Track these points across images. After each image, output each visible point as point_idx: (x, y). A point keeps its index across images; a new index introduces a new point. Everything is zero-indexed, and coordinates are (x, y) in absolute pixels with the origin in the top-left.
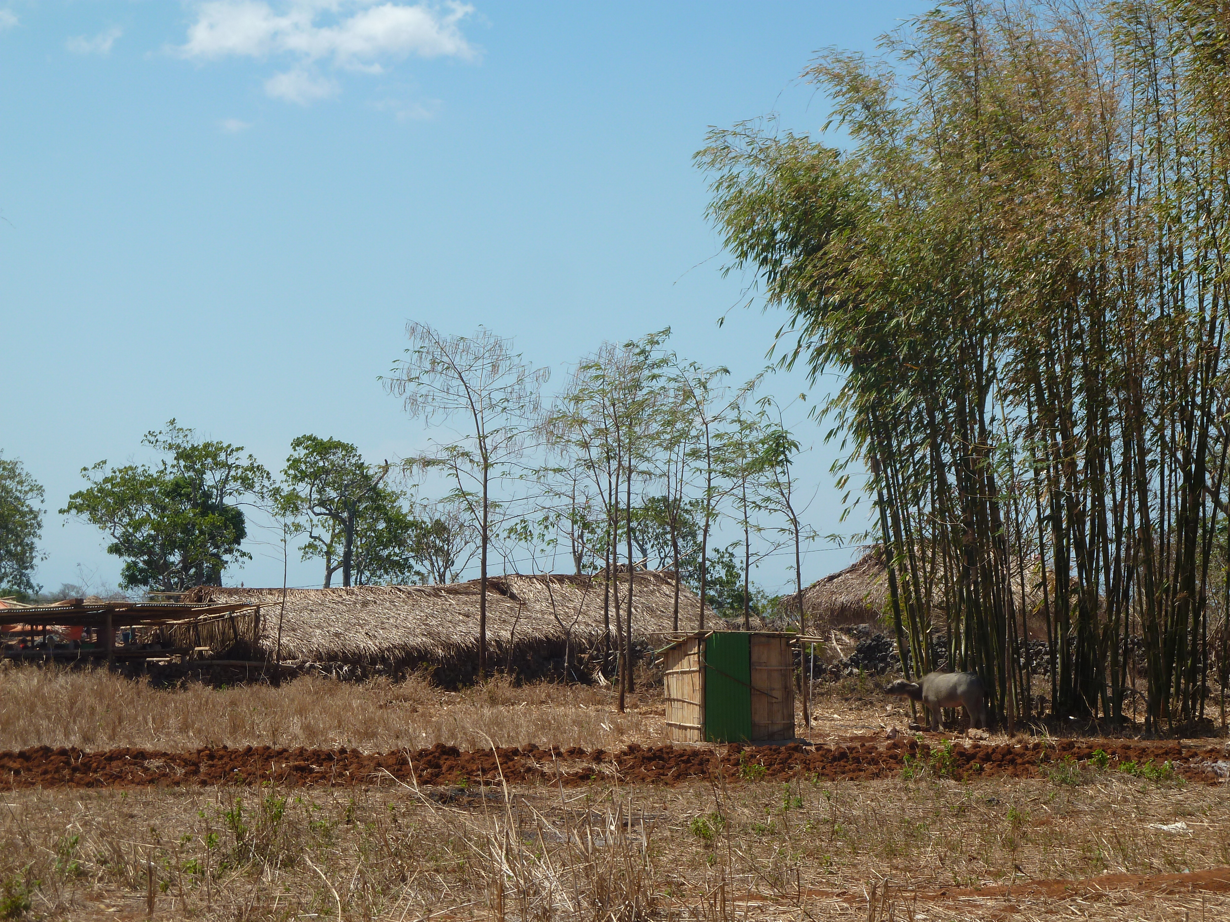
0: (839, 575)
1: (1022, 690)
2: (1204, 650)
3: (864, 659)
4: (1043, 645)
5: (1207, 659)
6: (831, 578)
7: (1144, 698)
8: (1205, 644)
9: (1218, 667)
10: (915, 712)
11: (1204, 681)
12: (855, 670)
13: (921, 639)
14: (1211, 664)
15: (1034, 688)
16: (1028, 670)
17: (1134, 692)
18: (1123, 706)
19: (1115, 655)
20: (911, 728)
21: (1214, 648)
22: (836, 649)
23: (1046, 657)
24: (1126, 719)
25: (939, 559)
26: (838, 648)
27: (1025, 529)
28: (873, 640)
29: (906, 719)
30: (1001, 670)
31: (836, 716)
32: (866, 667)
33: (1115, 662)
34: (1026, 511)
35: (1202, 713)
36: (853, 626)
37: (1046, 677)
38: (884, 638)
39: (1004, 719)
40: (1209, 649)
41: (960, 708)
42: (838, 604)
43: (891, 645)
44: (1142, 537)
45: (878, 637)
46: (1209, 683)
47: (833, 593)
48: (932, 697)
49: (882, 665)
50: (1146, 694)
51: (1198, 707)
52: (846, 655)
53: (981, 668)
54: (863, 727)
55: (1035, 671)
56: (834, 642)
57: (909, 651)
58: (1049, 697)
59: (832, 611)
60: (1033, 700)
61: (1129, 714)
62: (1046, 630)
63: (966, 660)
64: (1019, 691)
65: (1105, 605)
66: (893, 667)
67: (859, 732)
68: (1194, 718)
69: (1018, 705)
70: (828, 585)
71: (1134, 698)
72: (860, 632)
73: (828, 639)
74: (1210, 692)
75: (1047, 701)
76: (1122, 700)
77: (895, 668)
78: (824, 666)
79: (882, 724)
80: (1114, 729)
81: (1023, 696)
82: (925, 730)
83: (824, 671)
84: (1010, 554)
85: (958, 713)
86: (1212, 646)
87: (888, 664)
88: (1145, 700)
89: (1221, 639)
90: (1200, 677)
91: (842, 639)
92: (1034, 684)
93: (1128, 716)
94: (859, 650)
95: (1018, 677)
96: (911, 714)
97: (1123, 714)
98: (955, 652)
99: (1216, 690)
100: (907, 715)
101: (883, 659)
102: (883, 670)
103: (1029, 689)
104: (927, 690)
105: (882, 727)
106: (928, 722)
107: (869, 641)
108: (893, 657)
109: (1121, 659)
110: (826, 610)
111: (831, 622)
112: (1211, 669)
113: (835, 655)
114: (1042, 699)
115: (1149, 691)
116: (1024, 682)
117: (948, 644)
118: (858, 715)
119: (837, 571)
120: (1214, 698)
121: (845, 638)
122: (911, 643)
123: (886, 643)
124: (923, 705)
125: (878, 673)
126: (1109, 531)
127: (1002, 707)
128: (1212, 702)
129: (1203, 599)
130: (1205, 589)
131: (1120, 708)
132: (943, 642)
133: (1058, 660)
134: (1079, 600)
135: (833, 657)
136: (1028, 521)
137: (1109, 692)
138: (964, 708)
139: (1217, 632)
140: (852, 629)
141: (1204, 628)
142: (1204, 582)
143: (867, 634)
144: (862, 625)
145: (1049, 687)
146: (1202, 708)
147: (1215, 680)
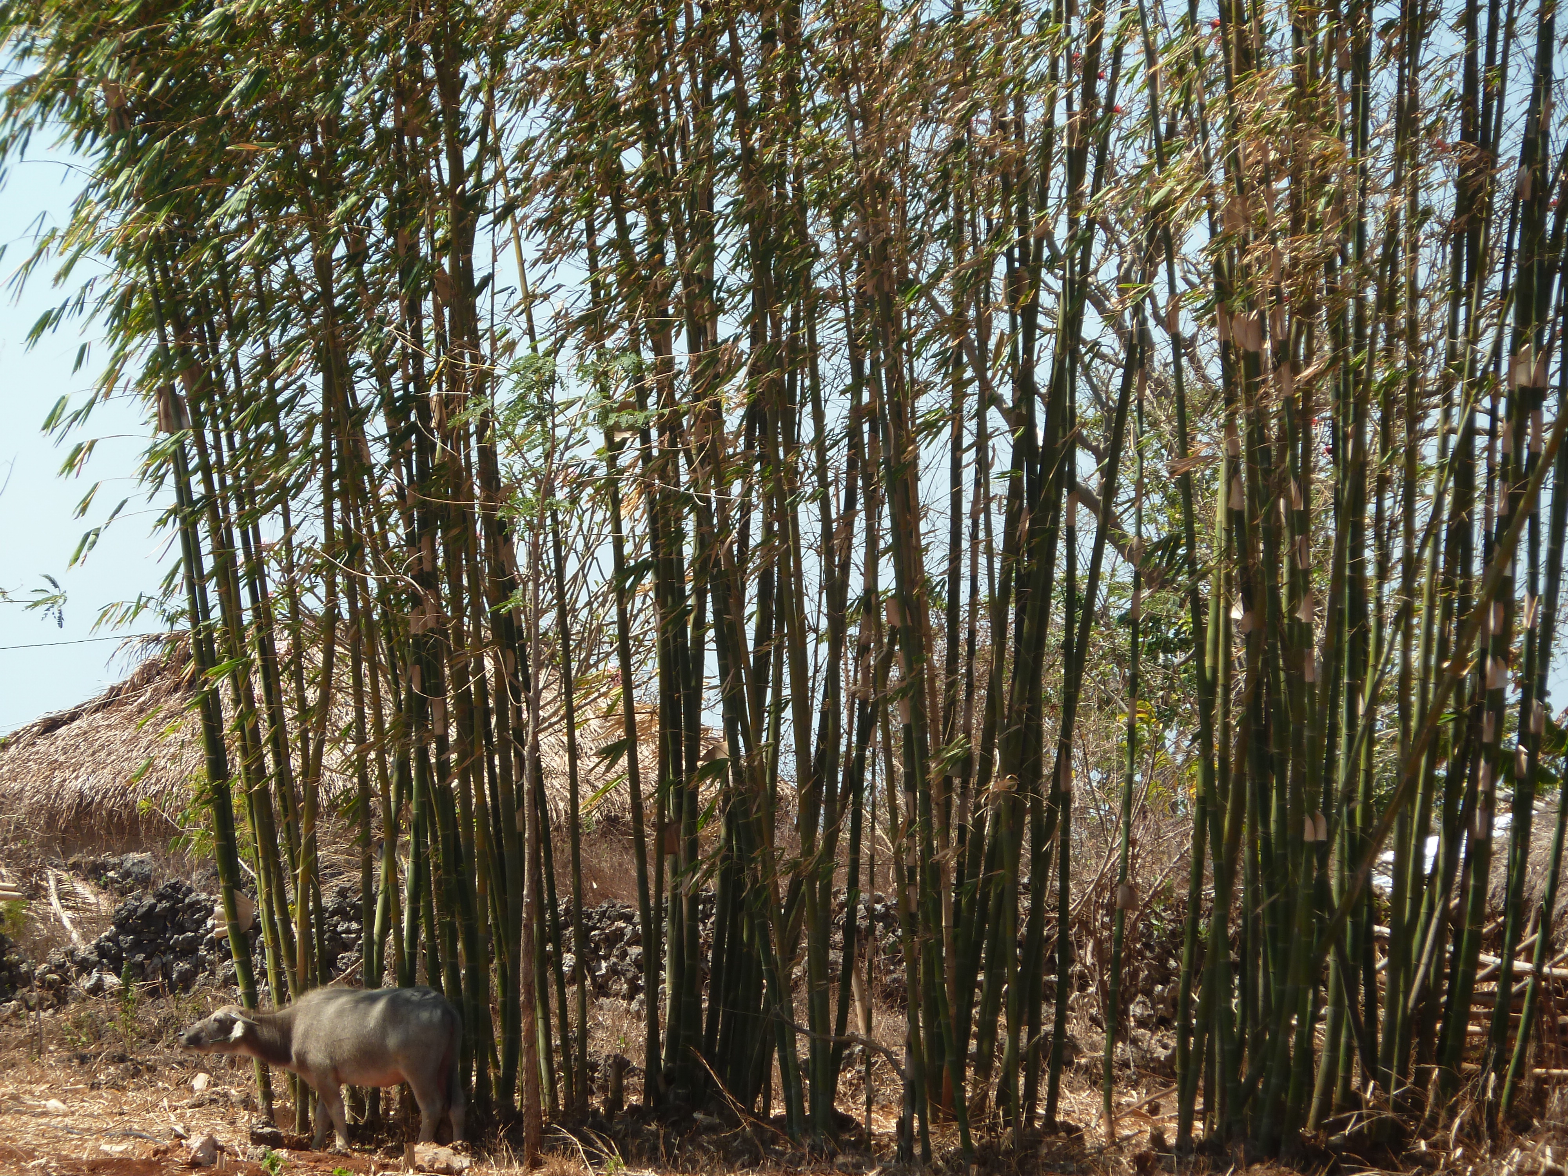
0: (74, 717)
1: (565, 1039)
2: (1063, 935)
3: (136, 946)
4: (628, 918)
5: (1072, 962)
6: (51, 725)
7: (896, 1065)
8: (1064, 921)
9: (1102, 982)
10: (269, 1096)
11: (1061, 1020)
12: (111, 980)
13: (291, 896)
14: (1082, 976)
15: (600, 1034)
16: (582, 986)
17: (871, 1048)
18: (841, 1088)
19: (821, 945)
20: (257, 1139)
21: (1091, 933)
22: (58, 920)
23: (635, 951)
24: (846, 1122)
25: (343, 675)
26: (66, 917)
27: (583, 598)
28: (160, 897)
29: (245, 1114)
30: (509, 983)
31: (53, 1104)
32: (140, 971)
33: (819, 964)
34: (587, 547)
35: (1052, 1108)
36: (108, 857)
37: (634, 1006)
38: (190, 890)
39: (514, 1119)
40: (1079, 936)
41: (394, 1090)
42: (69, 797)
43: (210, 912)
44: (898, 624)
45: (175, 887)
46: (1074, 1028)
47: (55, 766)
48: (317, 1056)
49: (183, 965)
50: (902, 1055)
51: (1043, 1090)
52: (85, 938)
53: (454, 978)
54: (127, 1135)
55: (602, 989)
56: (54, 899)
57: (257, 929)
58: (638, 1061)
59: (52, 817)
60: (594, 1067)
61: (857, 1113)
62: (634, 874)
63: (413, 956)
64: (556, 1041)
65: (794, 810)
66: (213, 973)
67: (116, 1149)
68: (1030, 1120)
69: (553, 1083)
70: (42, 744)
71: (870, 1065)
72: (127, 874)
73: (36, 892)
74: (1077, 1051)
75: (632, 1072)
76: (836, 1072)
77: (220, 974)
78: (24, 967)
79: (179, 1129)
80: (813, 1148)
81: (567, 1056)
82: (297, 1146)
83: (27, 979)
84: (539, 666)
85: (389, 1101)
86: (1084, 925)
87: (199, 965)
88: (901, 1074)
89: (1110, 909)
90: (1048, 1010)
91: (74, 894)
92: (599, 1025)
93: (853, 1114)
94: (122, 925)
95: (554, 1004)
96: (259, 1100)
97: (841, 1109)
98: (384, 932)
99: (1093, 1047)
100: (247, 1104)
101: (188, 950)
102: (187, 980)
103: (584, 1035)
104: (306, 1035)
105: (180, 1137)
106: (305, 1125)
107: (149, 900)
108: (215, 944)
109: (835, 956)
110: (33, 812)
111: (46, 846)
112: (1083, 988)
113: (56, 937)
114: (621, 1065)
115: (912, 1045)
116: (572, 1017)
117: (364, 914)
118: (115, 1101)
119: (67, 706)
120: (1087, 1069)
121: (85, 890)
122: (262, 906)
123: (194, 906)
124: (293, 1077)
125: (172, 989)
126: (809, 607)
127: (507, 1085)
128: (1082, 1078)
129: (1062, 797)
130: (1068, 769)
131: (831, 1091)
132: (353, 906)
133: (666, 961)
134: (726, 794)
135: (50, 942)
136: (594, 576)
137: (803, 1049)
138: (404, 1085)
139: (1100, 887)
140: (105, 867)
141: (1065, 876)
142: (1065, 749)
143: (145, 881)
144: (135, 856)
145: (639, 1033)
146: (1054, 1095)
147: (1093, 1019)
